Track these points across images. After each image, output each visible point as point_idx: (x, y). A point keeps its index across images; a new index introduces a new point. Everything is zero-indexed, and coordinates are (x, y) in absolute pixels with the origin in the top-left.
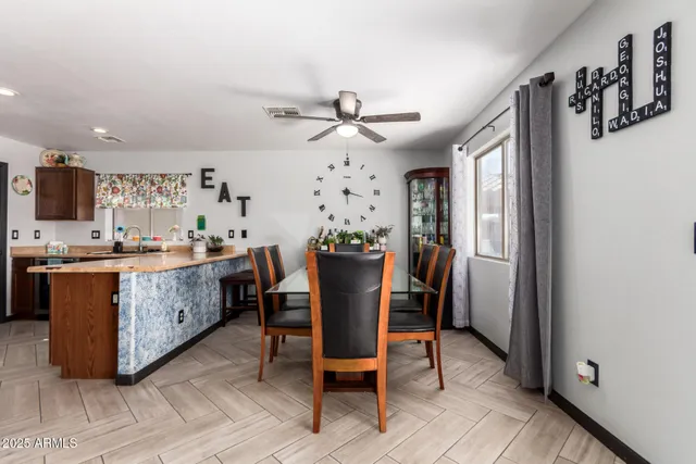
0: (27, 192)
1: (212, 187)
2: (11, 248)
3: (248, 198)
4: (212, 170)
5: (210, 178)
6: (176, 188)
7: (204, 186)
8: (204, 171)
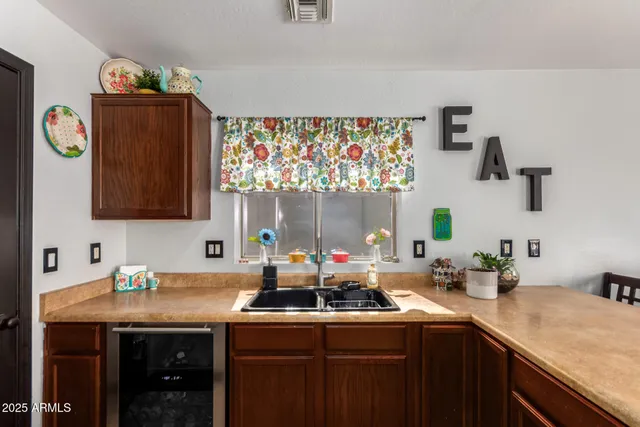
0: (75, 151)
1: (467, 147)
2: (43, 297)
3: (548, 171)
4: (467, 111)
5: (463, 129)
6: (394, 149)
7: (447, 144)
8: (447, 113)
